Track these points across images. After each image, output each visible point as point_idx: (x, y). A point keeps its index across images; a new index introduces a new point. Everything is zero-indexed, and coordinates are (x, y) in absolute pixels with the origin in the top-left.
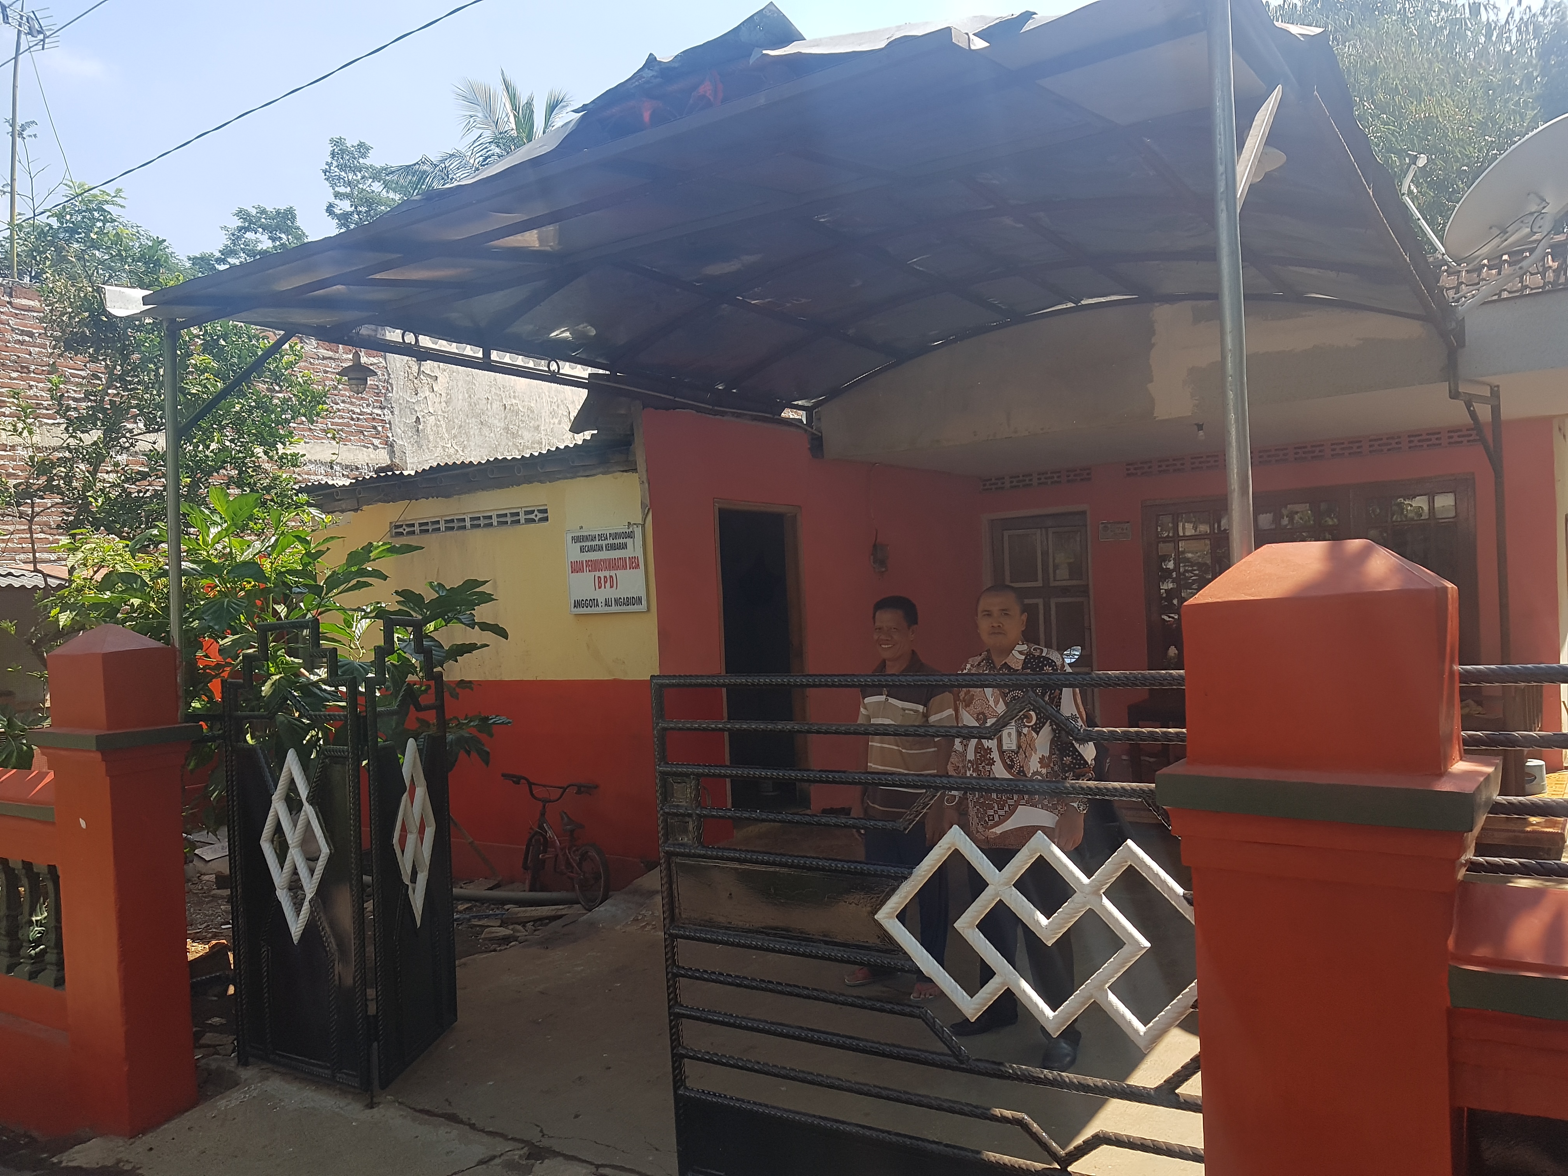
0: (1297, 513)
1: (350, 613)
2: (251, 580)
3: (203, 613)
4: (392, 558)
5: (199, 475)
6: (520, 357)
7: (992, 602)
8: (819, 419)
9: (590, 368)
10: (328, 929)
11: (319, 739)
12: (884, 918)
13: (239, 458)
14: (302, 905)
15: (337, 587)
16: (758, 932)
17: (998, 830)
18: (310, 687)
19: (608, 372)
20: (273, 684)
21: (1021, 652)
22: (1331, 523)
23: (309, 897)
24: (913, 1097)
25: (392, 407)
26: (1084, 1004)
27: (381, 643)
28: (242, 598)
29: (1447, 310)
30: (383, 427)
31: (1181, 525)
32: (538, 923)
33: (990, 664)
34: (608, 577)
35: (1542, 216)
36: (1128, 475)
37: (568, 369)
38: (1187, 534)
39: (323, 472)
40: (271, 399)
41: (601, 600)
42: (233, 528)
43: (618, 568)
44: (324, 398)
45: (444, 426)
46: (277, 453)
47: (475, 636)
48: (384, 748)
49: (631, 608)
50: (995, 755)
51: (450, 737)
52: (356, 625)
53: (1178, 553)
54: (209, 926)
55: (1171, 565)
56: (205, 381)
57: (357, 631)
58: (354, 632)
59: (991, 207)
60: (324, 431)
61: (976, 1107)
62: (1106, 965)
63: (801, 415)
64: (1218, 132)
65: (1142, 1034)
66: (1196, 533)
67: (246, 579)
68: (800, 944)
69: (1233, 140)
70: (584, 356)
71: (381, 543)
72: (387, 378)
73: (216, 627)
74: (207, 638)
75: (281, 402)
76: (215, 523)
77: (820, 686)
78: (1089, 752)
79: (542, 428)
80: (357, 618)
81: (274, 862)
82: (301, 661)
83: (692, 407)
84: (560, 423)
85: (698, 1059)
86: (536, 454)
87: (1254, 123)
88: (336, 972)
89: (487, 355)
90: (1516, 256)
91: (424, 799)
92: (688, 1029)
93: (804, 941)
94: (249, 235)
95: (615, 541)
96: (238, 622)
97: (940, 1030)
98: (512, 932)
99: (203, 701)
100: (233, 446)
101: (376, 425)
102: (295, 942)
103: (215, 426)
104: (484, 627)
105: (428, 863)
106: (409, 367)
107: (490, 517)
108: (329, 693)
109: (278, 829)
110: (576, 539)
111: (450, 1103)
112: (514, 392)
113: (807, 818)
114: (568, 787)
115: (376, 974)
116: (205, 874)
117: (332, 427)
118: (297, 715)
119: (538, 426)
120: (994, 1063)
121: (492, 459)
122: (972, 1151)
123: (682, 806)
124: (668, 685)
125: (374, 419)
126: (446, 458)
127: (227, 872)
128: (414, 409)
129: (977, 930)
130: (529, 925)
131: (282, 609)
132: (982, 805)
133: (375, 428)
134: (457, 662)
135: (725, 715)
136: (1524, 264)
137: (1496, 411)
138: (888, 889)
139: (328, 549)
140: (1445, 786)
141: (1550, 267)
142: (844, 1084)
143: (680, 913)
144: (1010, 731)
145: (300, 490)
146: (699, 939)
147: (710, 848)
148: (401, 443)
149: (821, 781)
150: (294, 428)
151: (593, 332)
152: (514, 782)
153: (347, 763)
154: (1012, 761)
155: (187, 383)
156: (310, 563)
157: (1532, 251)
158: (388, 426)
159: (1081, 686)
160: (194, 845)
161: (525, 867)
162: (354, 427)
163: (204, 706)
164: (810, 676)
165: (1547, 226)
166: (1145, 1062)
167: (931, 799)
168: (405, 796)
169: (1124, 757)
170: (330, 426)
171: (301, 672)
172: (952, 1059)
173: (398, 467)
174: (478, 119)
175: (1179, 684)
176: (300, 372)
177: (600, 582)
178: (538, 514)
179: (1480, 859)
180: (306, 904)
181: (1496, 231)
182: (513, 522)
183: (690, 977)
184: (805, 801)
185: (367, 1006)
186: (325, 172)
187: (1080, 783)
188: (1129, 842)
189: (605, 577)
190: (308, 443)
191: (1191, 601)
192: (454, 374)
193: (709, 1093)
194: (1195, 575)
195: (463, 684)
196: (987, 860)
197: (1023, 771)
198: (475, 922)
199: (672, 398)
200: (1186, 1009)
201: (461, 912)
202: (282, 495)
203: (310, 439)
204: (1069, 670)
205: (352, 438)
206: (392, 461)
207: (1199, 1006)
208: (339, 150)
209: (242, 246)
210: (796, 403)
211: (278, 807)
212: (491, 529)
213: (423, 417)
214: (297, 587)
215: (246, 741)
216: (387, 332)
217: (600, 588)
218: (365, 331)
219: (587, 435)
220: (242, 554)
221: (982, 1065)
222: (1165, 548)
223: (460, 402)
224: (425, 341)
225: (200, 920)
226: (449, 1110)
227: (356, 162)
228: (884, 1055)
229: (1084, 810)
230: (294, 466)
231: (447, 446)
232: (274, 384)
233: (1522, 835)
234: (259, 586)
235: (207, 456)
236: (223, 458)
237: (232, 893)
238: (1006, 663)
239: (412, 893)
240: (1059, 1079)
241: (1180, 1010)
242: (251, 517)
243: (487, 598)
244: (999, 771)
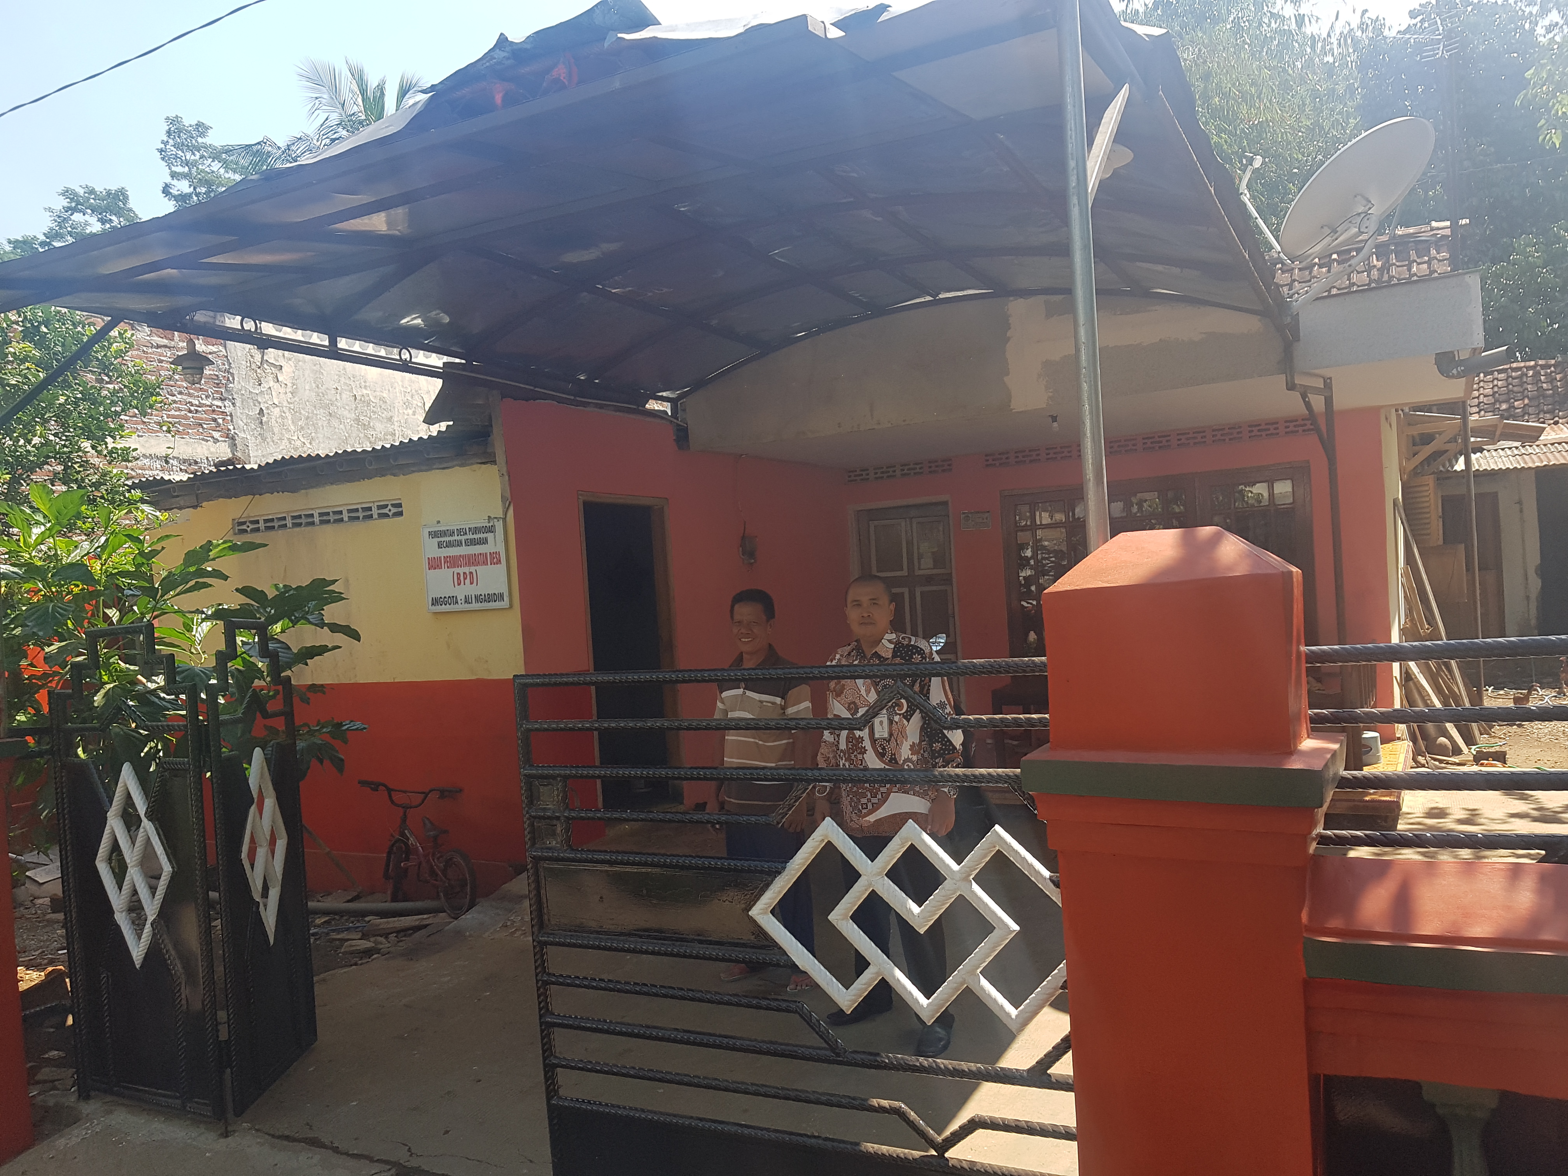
0: (1146, 501)
1: (189, 616)
2: (78, 583)
3: (26, 618)
4: (235, 557)
5: (20, 471)
6: (371, 345)
7: (861, 593)
8: (684, 410)
9: (445, 357)
10: (173, 952)
11: (160, 751)
12: (758, 915)
13: (64, 453)
14: (142, 930)
15: (174, 589)
16: (630, 935)
17: (872, 818)
18: (148, 696)
19: (463, 361)
20: (106, 693)
21: (890, 641)
22: (1177, 510)
23: (151, 919)
24: (791, 1093)
25: (233, 399)
26: (957, 989)
27: (222, 647)
28: (70, 601)
29: (1282, 305)
30: (224, 419)
31: (1038, 514)
32: (402, 934)
33: (860, 653)
34: (468, 573)
35: (1368, 216)
36: (987, 465)
37: (421, 357)
38: (1044, 523)
39: (159, 466)
40: (99, 390)
41: (461, 597)
42: (58, 528)
43: (478, 564)
44: (158, 390)
45: (290, 418)
46: (107, 447)
47: (325, 637)
48: (229, 759)
49: (492, 605)
50: (867, 744)
51: (300, 745)
52: (197, 629)
53: (1037, 541)
54: (44, 952)
55: (1029, 553)
56: (26, 371)
57: (197, 635)
58: (195, 636)
59: (852, 199)
60: (159, 424)
61: (854, 1099)
62: (977, 950)
63: (666, 407)
64: (1069, 127)
65: (1014, 1017)
66: (1052, 522)
67: (73, 582)
68: (673, 944)
69: (1083, 135)
70: (437, 344)
71: (222, 541)
72: (227, 367)
73: (41, 633)
74: (31, 647)
75: (111, 393)
76: (38, 523)
77: (690, 681)
78: (957, 738)
79: (396, 420)
80: (197, 622)
81: (112, 883)
82: (137, 668)
83: (553, 398)
84: (414, 413)
85: (572, 1068)
86: (388, 446)
87: (1103, 121)
88: (183, 996)
89: (333, 342)
90: (1345, 255)
91: (274, 811)
92: (559, 1036)
93: (677, 941)
94: (77, 217)
95: (475, 536)
96: (65, 628)
97: (817, 1024)
98: (373, 945)
99: (29, 713)
100: (58, 440)
101: (216, 417)
102: (138, 967)
103: (37, 420)
104: (335, 628)
105: (280, 877)
106: (252, 356)
107: (341, 512)
108: (169, 701)
109: (115, 847)
110: (433, 535)
111: (311, 1126)
112: (365, 382)
113: (679, 817)
114: (430, 791)
115: (227, 996)
116: (39, 898)
117: (168, 420)
118: (133, 725)
119: (391, 417)
120: (871, 1054)
121: (340, 452)
122: (851, 1143)
123: (549, 809)
124: (532, 685)
125: (214, 411)
126: (293, 451)
127: (60, 894)
128: (257, 400)
129: (851, 921)
130: (392, 937)
131: (114, 614)
132: (856, 794)
133: (215, 420)
134: (307, 665)
135: (595, 711)
136: (1352, 262)
137: (1329, 401)
138: (762, 885)
139: (163, 548)
140: (1296, 764)
141: (1375, 266)
142: (720, 1083)
143: (549, 920)
144: (881, 719)
145: (134, 487)
146: (570, 945)
147: (579, 851)
148: (243, 436)
149: (692, 779)
150: (126, 421)
151: (447, 320)
152: (372, 789)
153: (188, 776)
154: (884, 749)
155: (6, 374)
156: (143, 563)
157: (1359, 250)
158: (229, 418)
159: (948, 675)
160: (24, 867)
161: (386, 876)
162: (192, 420)
163: (29, 720)
164: (681, 671)
165: (1373, 227)
166: (1016, 1041)
167: (803, 793)
168: (253, 809)
169: (989, 741)
170: (166, 419)
171: (138, 679)
172: (828, 1053)
173: (239, 461)
174: (324, 100)
175: (1041, 671)
176: (132, 361)
177: (459, 579)
178: (392, 509)
179: (1329, 832)
180: (148, 926)
181: (1327, 231)
182: (365, 517)
183: (561, 984)
184: (678, 797)
185: (217, 1031)
186: (161, 151)
187: (949, 771)
188: (997, 827)
189: (464, 573)
190: (142, 436)
191: (1051, 589)
192: (300, 363)
193: (583, 1101)
194: (1052, 562)
195: (314, 688)
196: (860, 851)
197: (895, 759)
198: (334, 936)
199: (532, 388)
200: (1056, 990)
201: (319, 926)
202: (112, 491)
203: (144, 432)
204: (937, 658)
205: (190, 431)
206: (234, 454)
207: (1069, 986)
208: (175, 127)
209: (69, 229)
210: (660, 394)
211: (114, 824)
212: (341, 524)
213: (267, 408)
214: (130, 589)
215: (77, 756)
216: (227, 319)
217: (459, 584)
218: (201, 317)
219: (443, 426)
220: (69, 556)
221: (858, 1057)
222: (1023, 537)
223: (307, 392)
224: (268, 329)
225: (34, 946)
226: (311, 1135)
227: (194, 141)
228: (760, 1052)
229: (954, 795)
230: (125, 461)
231: (293, 438)
232: (102, 375)
233: (1362, 804)
234: (88, 589)
235: (28, 451)
236: (46, 453)
237: (66, 919)
238: (876, 652)
239: (263, 908)
240: (934, 1065)
241: (1051, 991)
242: (79, 516)
243: (338, 597)
244: (872, 761)
